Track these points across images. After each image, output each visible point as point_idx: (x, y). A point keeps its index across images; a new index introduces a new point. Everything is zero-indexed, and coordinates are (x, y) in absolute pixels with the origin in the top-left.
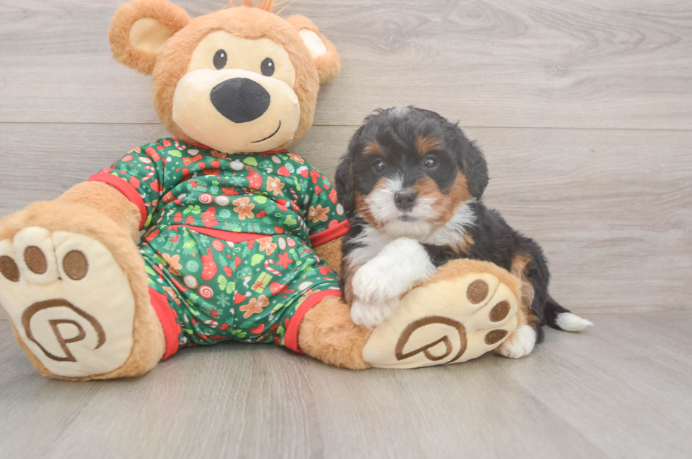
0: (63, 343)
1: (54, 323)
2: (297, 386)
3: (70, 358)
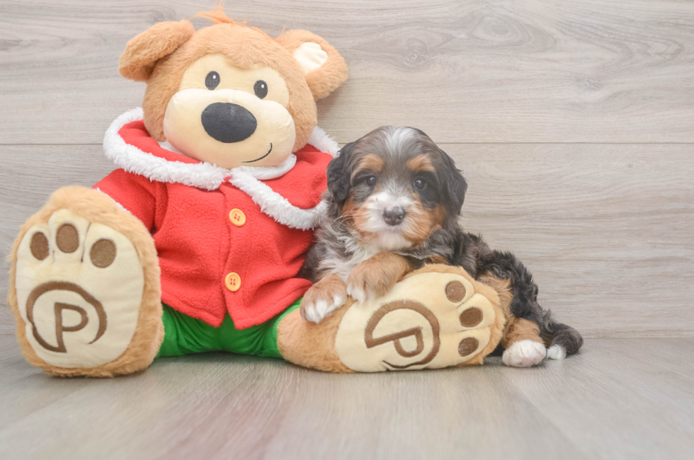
3: (61, 349)
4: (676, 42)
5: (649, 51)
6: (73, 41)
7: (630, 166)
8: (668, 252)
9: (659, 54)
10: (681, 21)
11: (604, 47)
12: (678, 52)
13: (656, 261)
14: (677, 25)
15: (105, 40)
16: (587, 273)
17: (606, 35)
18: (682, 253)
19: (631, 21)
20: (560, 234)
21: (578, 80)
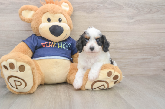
0: (16, 85)
1: (15, 81)
2: (67, 96)
3: (17, 89)
4: (150, 9)
5: (144, 11)
6: (4, 4)
7: (139, 37)
8: (146, 57)
9: (146, 11)
10: (151, 4)
11: (134, 9)
12: (150, 11)
13: (144, 59)
14: (150, 5)
15: (12, 3)
16: (128, 62)
17: (135, 6)
18: (149, 57)
19: (141, 3)
20: (123, 53)
21: (128, 17)
